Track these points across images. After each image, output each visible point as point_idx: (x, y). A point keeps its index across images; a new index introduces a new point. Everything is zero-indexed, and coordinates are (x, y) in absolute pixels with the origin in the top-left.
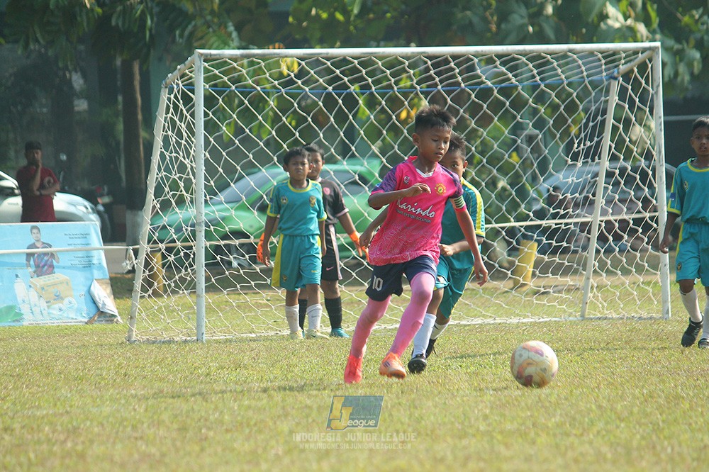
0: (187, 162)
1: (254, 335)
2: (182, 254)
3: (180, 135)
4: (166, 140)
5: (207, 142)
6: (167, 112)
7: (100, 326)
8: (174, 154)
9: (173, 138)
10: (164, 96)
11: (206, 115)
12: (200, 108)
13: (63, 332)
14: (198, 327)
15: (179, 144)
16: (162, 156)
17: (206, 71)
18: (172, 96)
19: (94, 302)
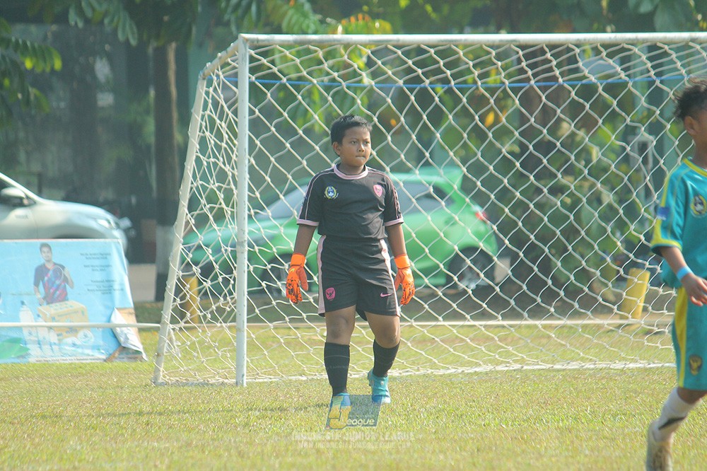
0: (227, 168)
1: (304, 378)
2: (220, 279)
3: (219, 136)
4: (203, 141)
5: (252, 145)
6: (205, 109)
7: (122, 364)
8: (212, 160)
9: (211, 139)
10: (201, 90)
11: (251, 112)
12: (245, 104)
13: (77, 371)
14: (239, 366)
15: (219, 148)
16: (198, 160)
17: (252, 59)
18: (211, 90)
19: (115, 336)
